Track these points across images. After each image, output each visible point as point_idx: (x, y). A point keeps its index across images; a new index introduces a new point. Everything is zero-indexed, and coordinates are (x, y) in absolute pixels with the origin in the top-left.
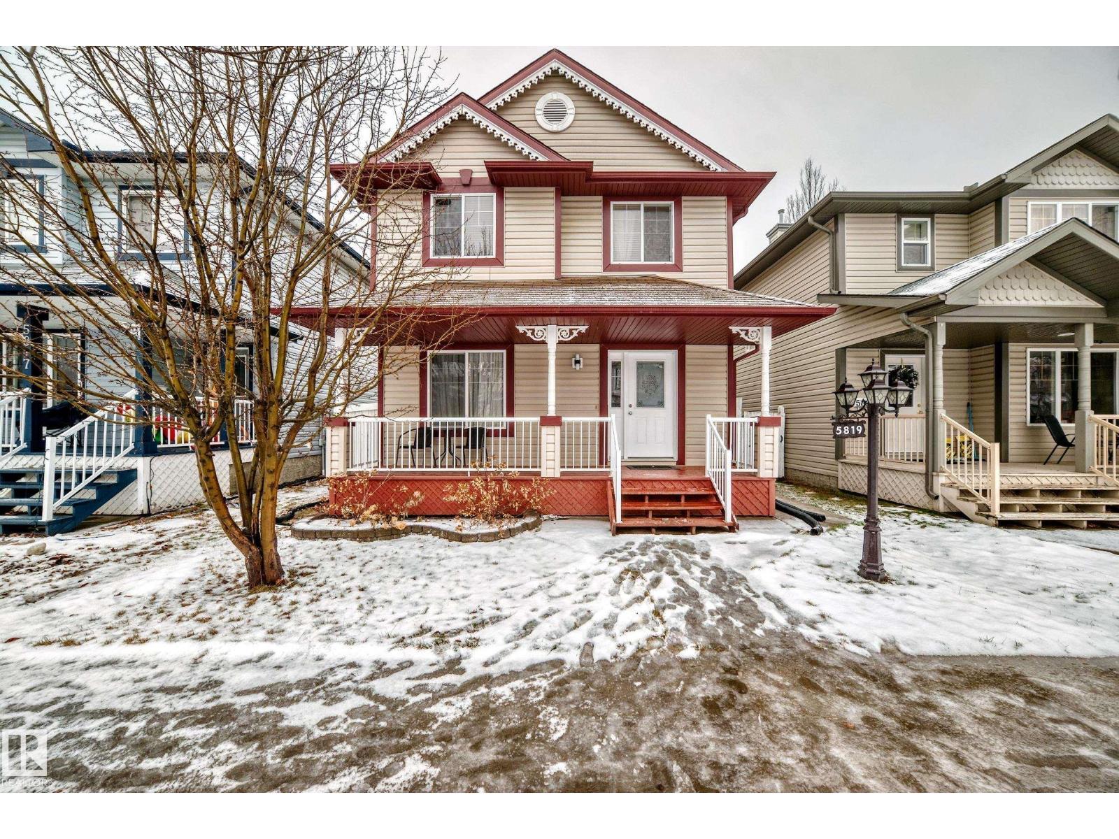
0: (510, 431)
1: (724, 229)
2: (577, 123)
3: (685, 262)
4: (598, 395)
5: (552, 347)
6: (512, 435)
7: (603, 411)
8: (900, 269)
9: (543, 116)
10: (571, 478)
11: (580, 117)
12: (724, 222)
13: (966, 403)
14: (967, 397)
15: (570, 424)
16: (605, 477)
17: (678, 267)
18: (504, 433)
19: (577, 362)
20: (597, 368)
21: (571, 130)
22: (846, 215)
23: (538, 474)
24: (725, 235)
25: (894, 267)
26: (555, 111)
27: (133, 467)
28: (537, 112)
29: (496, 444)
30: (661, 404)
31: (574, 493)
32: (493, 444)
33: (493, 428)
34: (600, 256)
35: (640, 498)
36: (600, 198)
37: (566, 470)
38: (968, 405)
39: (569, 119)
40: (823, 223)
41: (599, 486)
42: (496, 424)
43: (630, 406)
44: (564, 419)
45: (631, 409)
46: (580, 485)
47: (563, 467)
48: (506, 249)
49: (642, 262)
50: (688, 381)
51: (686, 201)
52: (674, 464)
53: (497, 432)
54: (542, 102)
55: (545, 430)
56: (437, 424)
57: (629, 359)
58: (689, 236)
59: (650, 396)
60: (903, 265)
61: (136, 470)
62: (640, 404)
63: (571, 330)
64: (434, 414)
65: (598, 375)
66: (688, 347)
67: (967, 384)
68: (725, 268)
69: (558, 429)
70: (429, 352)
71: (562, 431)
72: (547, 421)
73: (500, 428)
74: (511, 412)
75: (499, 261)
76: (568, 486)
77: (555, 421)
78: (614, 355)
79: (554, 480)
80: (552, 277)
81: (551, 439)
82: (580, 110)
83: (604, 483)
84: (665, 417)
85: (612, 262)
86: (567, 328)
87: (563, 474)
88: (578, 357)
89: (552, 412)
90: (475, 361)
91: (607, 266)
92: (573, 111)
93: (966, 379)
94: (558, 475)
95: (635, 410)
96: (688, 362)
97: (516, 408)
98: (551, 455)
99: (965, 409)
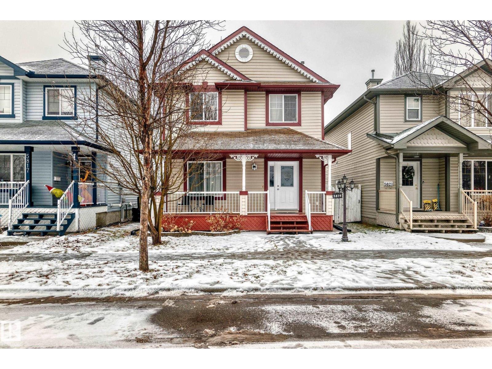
0: (224, 197)
1: (320, 106)
2: (254, 58)
3: (302, 121)
4: (263, 181)
5: (244, 164)
6: (225, 199)
7: (266, 189)
8: (406, 121)
9: (238, 55)
10: (252, 215)
11: (255, 55)
12: (320, 103)
13: (437, 184)
14: (438, 181)
15: (251, 194)
16: (265, 215)
17: (299, 124)
18: (222, 198)
19: (254, 167)
20: (263, 169)
21: (252, 61)
22: (380, 96)
23: (239, 214)
24: (320, 109)
25: (403, 120)
26: (244, 53)
27: (73, 213)
28: (236, 54)
29: (219, 203)
30: (292, 185)
31: (253, 221)
32: (217, 203)
33: (217, 196)
34: (265, 119)
35: (278, 223)
36: (264, 93)
37: (250, 212)
38: (438, 185)
39: (250, 57)
40: (370, 99)
41: (263, 219)
42: (219, 194)
43: (278, 186)
44: (249, 192)
45: (278, 188)
46: (255, 219)
47: (248, 211)
48: (223, 117)
49: (283, 122)
50: (303, 175)
51: (303, 94)
52: (298, 212)
53: (219, 198)
54: (238, 49)
55: (241, 196)
56: (192, 194)
57: (277, 165)
58: (305, 109)
59: (287, 182)
60: (407, 119)
61: (75, 214)
62: (283, 185)
63: (251, 157)
64: (190, 190)
65: (263, 172)
66: (304, 160)
67: (438, 175)
68: (320, 124)
69: (246, 196)
70: (188, 162)
71: (248, 197)
72: (242, 193)
73: (220, 196)
74: (225, 189)
75: (219, 123)
76: (250, 219)
77: (245, 193)
78: (270, 163)
79: (245, 216)
80: (242, 130)
81: (244, 200)
82: (255, 52)
83: (264, 217)
84: (293, 191)
85: (270, 122)
86: (250, 156)
87: (248, 214)
88: (254, 165)
89: (244, 189)
90: (208, 166)
91: (268, 124)
92: (252, 53)
93: (438, 172)
94: (246, 214)
95: (280, 188)
96: (303, 166)
97: (227, 187)
98: (244, 207)
99: (437, 187)
